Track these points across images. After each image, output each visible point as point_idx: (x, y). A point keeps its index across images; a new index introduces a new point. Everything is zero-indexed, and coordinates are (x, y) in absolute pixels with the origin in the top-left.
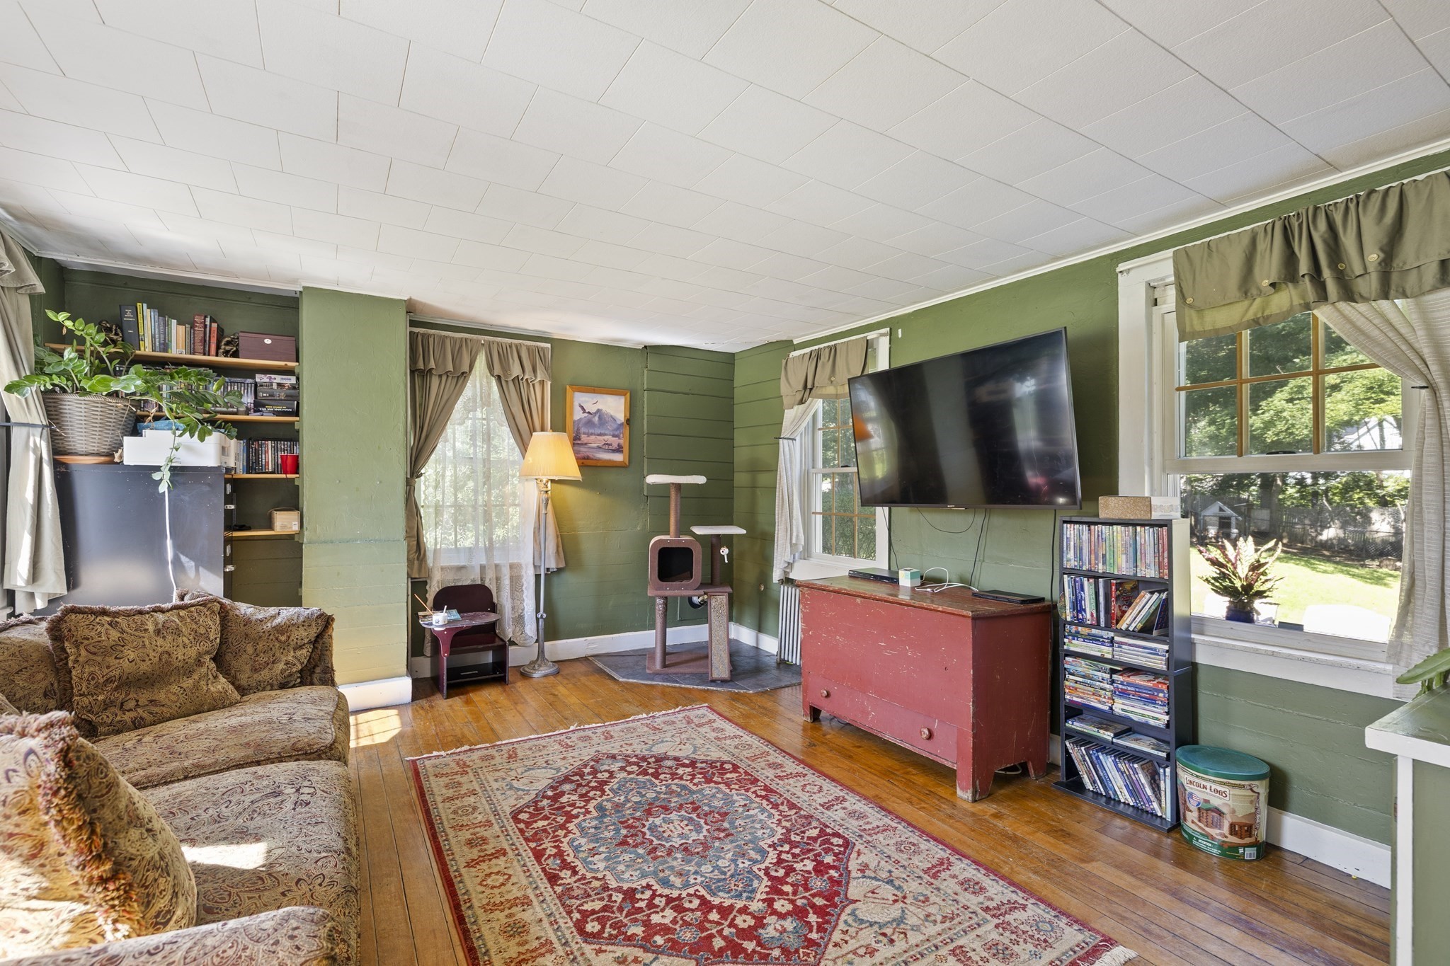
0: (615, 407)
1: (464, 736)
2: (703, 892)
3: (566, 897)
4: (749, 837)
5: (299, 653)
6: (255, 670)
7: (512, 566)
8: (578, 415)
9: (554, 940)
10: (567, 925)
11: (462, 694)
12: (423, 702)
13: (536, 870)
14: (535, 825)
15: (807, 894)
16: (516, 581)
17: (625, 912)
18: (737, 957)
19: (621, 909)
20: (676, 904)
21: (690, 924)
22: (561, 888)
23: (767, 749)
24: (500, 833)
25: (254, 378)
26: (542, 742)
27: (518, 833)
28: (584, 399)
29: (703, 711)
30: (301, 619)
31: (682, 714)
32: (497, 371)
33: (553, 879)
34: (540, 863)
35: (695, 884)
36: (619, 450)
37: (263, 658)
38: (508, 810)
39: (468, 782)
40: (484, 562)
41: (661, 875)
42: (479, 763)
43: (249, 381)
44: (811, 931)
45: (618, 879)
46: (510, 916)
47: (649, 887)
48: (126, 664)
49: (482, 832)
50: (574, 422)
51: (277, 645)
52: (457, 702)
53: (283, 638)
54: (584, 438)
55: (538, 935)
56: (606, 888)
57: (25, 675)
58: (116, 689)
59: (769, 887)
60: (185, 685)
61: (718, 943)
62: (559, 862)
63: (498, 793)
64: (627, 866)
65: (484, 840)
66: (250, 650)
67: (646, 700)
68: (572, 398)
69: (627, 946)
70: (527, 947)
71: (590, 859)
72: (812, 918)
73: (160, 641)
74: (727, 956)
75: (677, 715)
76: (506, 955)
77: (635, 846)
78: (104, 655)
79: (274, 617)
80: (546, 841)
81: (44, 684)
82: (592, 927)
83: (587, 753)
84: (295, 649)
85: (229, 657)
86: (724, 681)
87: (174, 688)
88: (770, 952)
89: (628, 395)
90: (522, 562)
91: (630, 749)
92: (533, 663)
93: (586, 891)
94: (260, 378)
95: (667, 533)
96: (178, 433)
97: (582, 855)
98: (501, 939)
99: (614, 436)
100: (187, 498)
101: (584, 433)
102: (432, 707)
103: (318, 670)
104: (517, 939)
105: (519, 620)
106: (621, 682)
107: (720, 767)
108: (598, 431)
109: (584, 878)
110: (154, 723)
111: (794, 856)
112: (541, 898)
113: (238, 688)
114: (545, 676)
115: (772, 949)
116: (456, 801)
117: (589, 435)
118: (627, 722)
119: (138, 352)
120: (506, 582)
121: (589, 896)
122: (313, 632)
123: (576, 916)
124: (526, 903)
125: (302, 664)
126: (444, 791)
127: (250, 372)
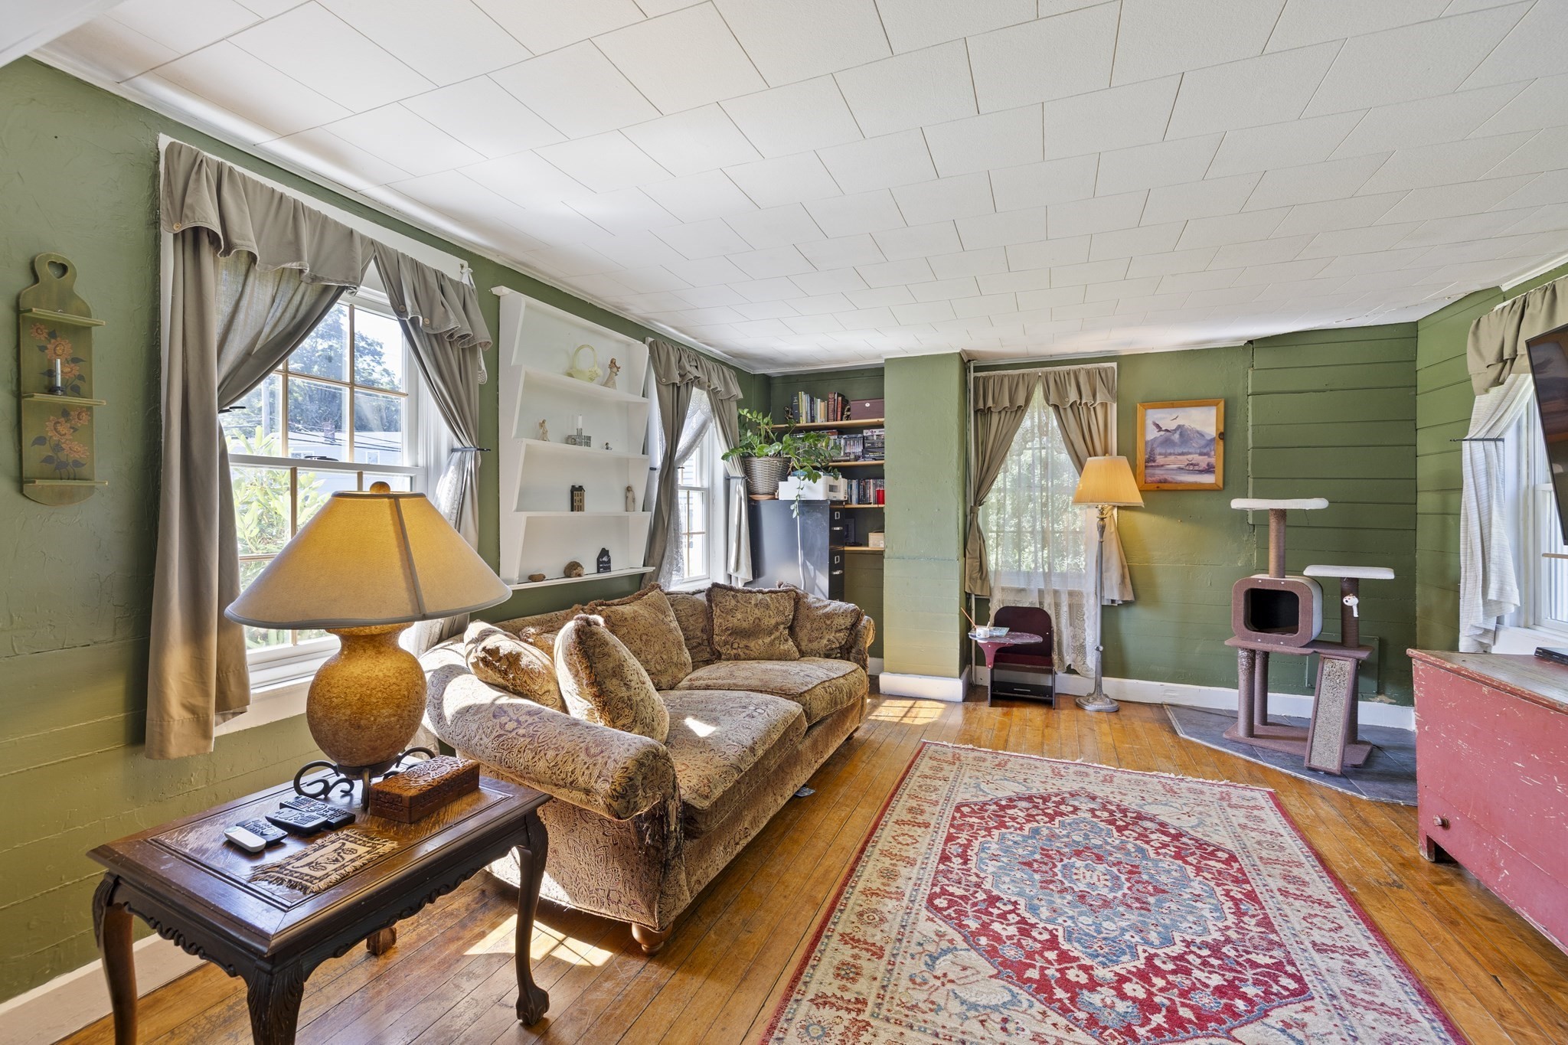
0: (1205, 421)
1: (979, 738)
2: (1060, 933)
3: (941, 874)
4: (1168, 922)
5: (838, 635)
6: (810, 641)
7: (1071, 594)
8: (1152, 434)
9: (907, 895)
10: (925, 890)
11: (1007, 707)
12: (971, 705)
13: (938, 848)
14: (967, 819)
15: (1177, 1000)
16: (1076, 610)
17: (976, 908)
18: (1038, 993)
19: (975, 904)
20: (1025, 928)
21: (1022, 947)
22: (944, 867)
23: (1303, 859)
24: (937, 814)
25: (862, 433)
26: (1038, 764)
27: (951, 816)
28: (1159, 416)
29: (1257, 794)
30: (842, 610)
31: (1224, 789)
32: (1053, 399)
33: (945, 858)
34: (946, 843)
35: (1060, 925)
36: (1209, 470)
37: (815, 634)
38: (958, 800)
39: (948, 771)
40: (1042, 587)
41: (1036, 902)
42: (970, 761)
43: (860, 435)
44: (1142, 1026)
45: (995, 884)
46: (894, 865)
47: (1015, 903)
48: (735, 621)
49: (926, 807)
50: (1146, 443)
51: (824, 626)
52: (998, 711)
53: (828, 622)
54: (1160, 460)
55: (900, 886)
56: (978, 885)
57: (694, 618)
58: (730, 635)
59: (1138, 969)
60: (765, 641)
61: (1032, 973)
62: (960, 850)
63: (963, 786)
64: (1013, 881)
65: (922, 812)
66: (809, 626)
67: (1192, 761)
68: (1144, 416)
69: (954, 929)
70: (886, 888)
71: (987, 861)
72: (1158, 1019)
73: (756, 611)
74: (1030, 987)
75: (1213, 788)
76: (869, 885)
77: (1034, 871)
78: (727, 613)
79: (826, 606)
80: (965, 832)
81: (702, 625)
82: (941, 902)
83: (1068, 785)
84: (836, 632)
85: (797, 629)
86: (1329, 774)
87: (760, 642)
88: (1075, 1010)
89: (1222, 405)
90: (1083, 590)
91: (1119, 797)
92: (1090, 695)
93: (961, 878)
94: (867, 433)
95: (1266, 571)
96: (802, 478)
97: (983, 855)
98: (875, 874)
99: (1201, 454)
100: (809, 522)
101: (1160, 454)
102: (975, 710)
103: (854, 651)
104: (885, 881)
105: (1081, 649)
106: (1180, 738)
107: (1207, 850)
108: (1180, 450)
109: (968, 870)
110: (745, 659)
111: (1205, 963)
112: (924, 866)
113: (800, 651)
114: (1098, 711)
115: (1079, 1010)
116: (928, 780)
117: (1166, 455)
118: (1143, 775)
119: (798, 425)
120: (1065, 609)
121: (960, 883)
122: (848, 622)
123: (937, 890)
124: (911, 863)
125: (840, 643)
126: (927, 770)
127: (859, 429)
